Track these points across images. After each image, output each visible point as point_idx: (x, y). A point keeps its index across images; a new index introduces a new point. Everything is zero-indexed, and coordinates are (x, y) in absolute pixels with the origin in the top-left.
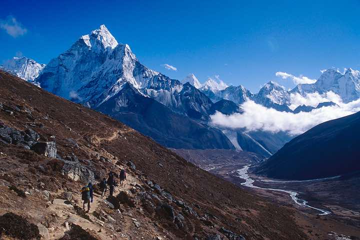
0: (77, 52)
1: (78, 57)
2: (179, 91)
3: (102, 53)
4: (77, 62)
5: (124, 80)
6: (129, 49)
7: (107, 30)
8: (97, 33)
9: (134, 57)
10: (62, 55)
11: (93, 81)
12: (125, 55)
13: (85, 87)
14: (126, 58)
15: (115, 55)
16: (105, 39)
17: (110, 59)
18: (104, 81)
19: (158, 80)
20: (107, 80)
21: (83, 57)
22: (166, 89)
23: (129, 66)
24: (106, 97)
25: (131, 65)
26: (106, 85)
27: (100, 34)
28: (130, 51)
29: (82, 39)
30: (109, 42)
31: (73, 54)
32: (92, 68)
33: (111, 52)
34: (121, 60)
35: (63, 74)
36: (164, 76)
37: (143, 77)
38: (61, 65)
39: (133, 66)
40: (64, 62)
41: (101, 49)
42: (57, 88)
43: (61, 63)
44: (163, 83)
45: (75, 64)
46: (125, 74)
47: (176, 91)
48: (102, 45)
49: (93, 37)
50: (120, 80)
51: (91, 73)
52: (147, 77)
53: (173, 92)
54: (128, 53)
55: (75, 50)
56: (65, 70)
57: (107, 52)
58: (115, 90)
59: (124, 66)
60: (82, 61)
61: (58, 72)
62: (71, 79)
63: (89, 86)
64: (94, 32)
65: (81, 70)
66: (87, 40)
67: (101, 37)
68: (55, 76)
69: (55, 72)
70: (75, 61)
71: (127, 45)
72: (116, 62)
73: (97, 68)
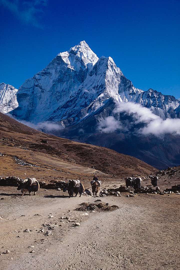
0: (54, 71)
1: (55, 76)
2: (175, 108)
3: (81, 71)
4: (54, 81)
5: (106, 96)
6: (113, 62)
7: (87, 46)
8: (76, 50)
9: (118, 71)
10: (38, 74)
11: (71, 101)
12: (108, 68)
13: (62, 107)
14: (110, 72)
15: (96, 71)
16: (85, 55)
17: (91, 75)
18: (83, 99)
19: (148, 97)
20: (86, 98)
21: (60, 75)
22: (158, 107)
23: (112, 81)
24: (85, 115)
25: (116, 80)
26: (86, 103)
27: (80, 50)
28: (114, 64)
29: (60, 56)
30: (90, 58)
31: (49, 73)
32: (70, 87)
33: (92, 69)
34: (103, 75)
35: (39, 95)
36: (156, 92)
37: (130, 94)
38: (37, 86)
39: (117, 81)
40: (40, 82)
41: (80, 66)
42: (31, 110)
43: (36, 84)
44: (154, 100)
45: (52, 84)
46: (108, 89)
47: (171, 108)
48: (82, 62)
49: (72, 54)
50: (102, 95)
51: (69, 92)
52: (134, 94)
53: (167, 110)
54: (112, 66)
55: (52, 68)
56: (40, 90)
57: (87, 69)
58: (95, 106)
59: (106, 81)
60: (60, 80)
61: (33, 92)
62: (47, 100)
63: (66, 106)
64: (73, 49)
65: (59, 89)
66: (65, 57)
67: (81, 54)
68: (29, 97)
69: (29, 93)
70: (52, 81)
71: (110, 58)
72: (98, 77)
73: (76, 87)
